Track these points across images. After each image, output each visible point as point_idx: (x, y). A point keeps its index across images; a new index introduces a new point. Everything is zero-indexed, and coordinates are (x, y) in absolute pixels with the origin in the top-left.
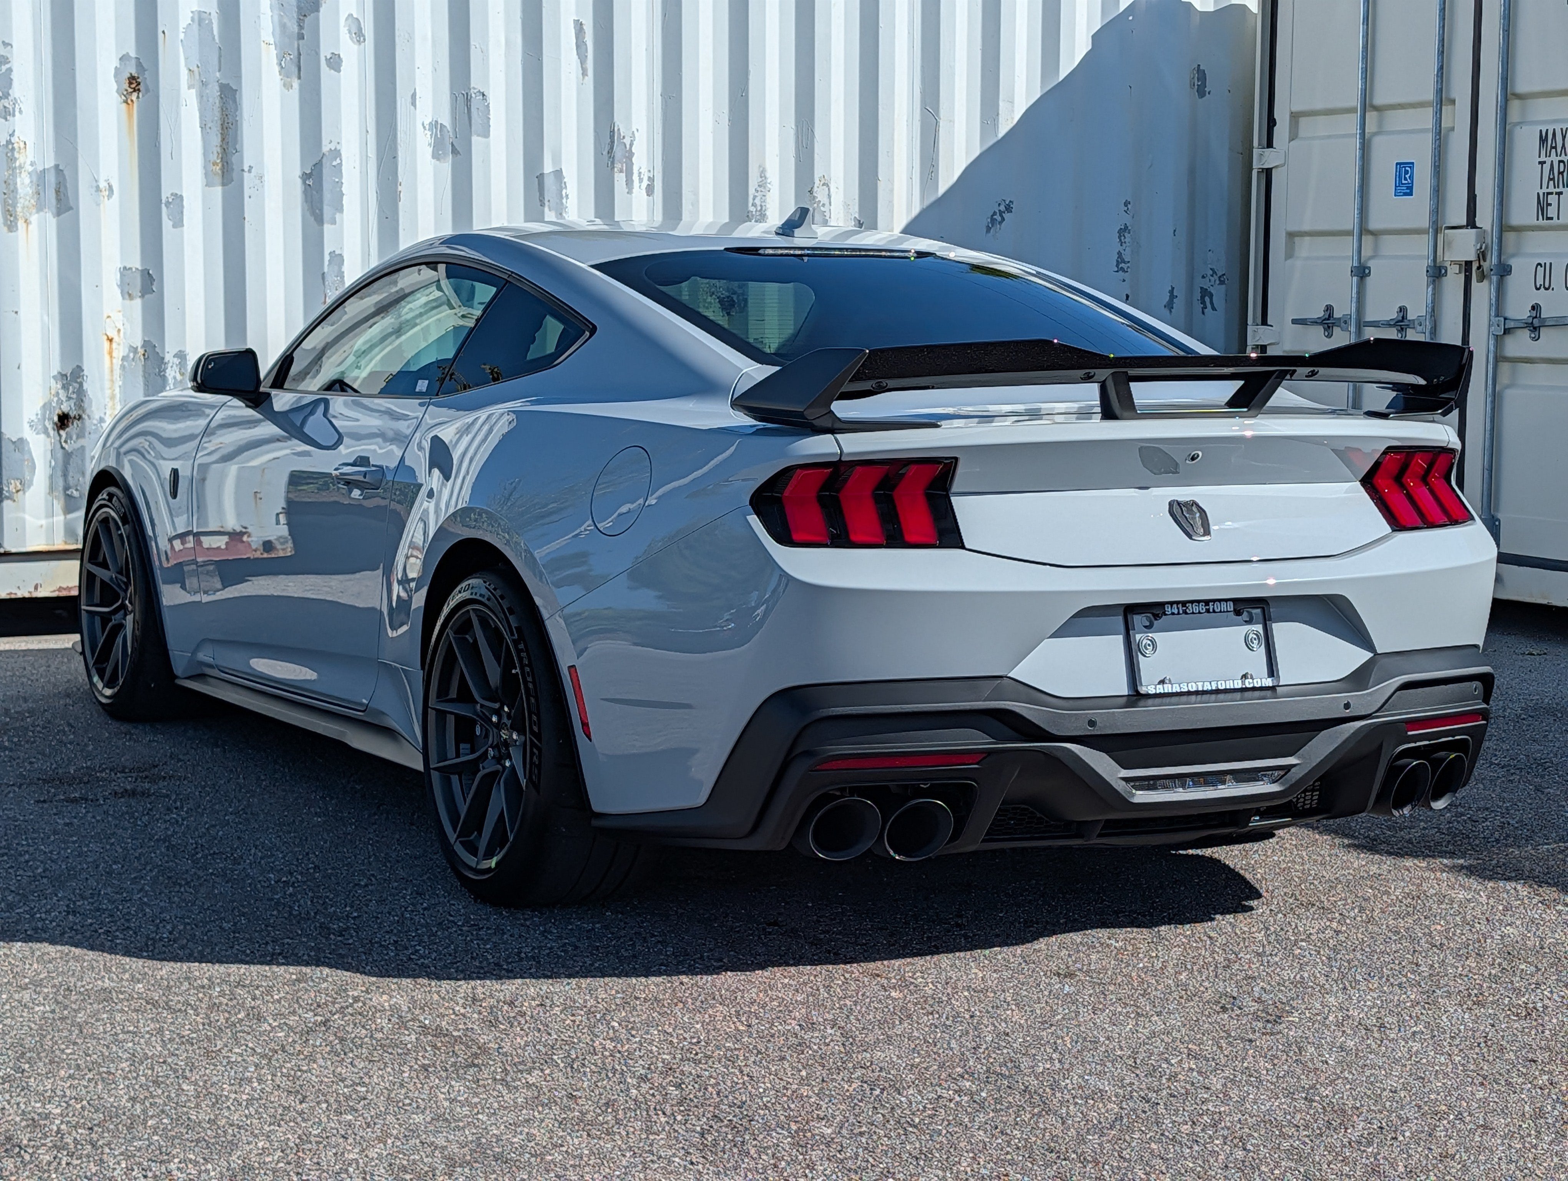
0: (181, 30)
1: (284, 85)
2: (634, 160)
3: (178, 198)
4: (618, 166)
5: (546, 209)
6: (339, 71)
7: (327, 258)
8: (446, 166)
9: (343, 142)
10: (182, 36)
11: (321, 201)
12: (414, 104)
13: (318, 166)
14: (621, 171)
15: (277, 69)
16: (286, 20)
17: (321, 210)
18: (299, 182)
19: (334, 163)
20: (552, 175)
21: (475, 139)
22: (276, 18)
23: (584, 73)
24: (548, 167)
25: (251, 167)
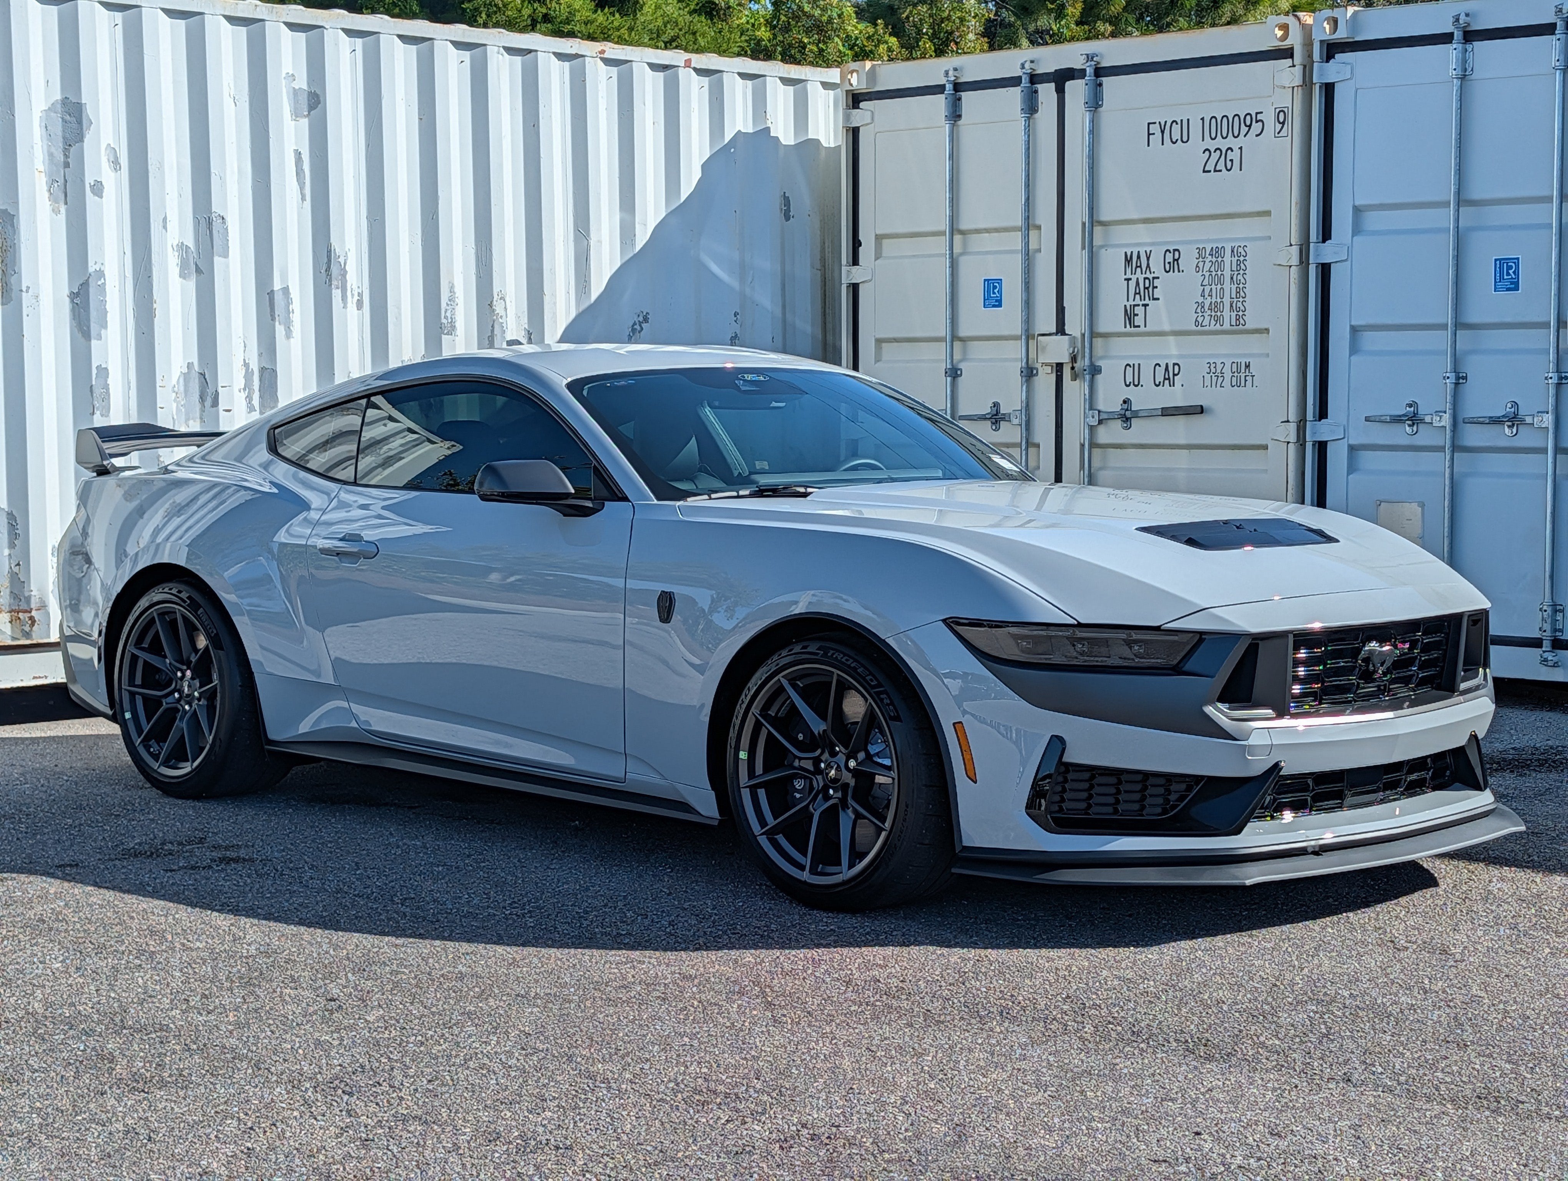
1: (53, 210)
2: (348, 277)
4: (334, 283)
5: (277, 323)
6: (101, 197)
7: (94, 371)
8: (191, 285)
9: (106, 264)
11: (88, 320)
12: (165, 227)
13: (85, 285)
14: (338, 288)
15: (47, 195)
16: (53, 150)
17: (89, 327)
18: (67, 300)
19: (99, 283)
20: (281, 293)
21: (217, 260)
22: (45, 147)
23: (303, 198)
24: (277, 286)
25: (28, 288)
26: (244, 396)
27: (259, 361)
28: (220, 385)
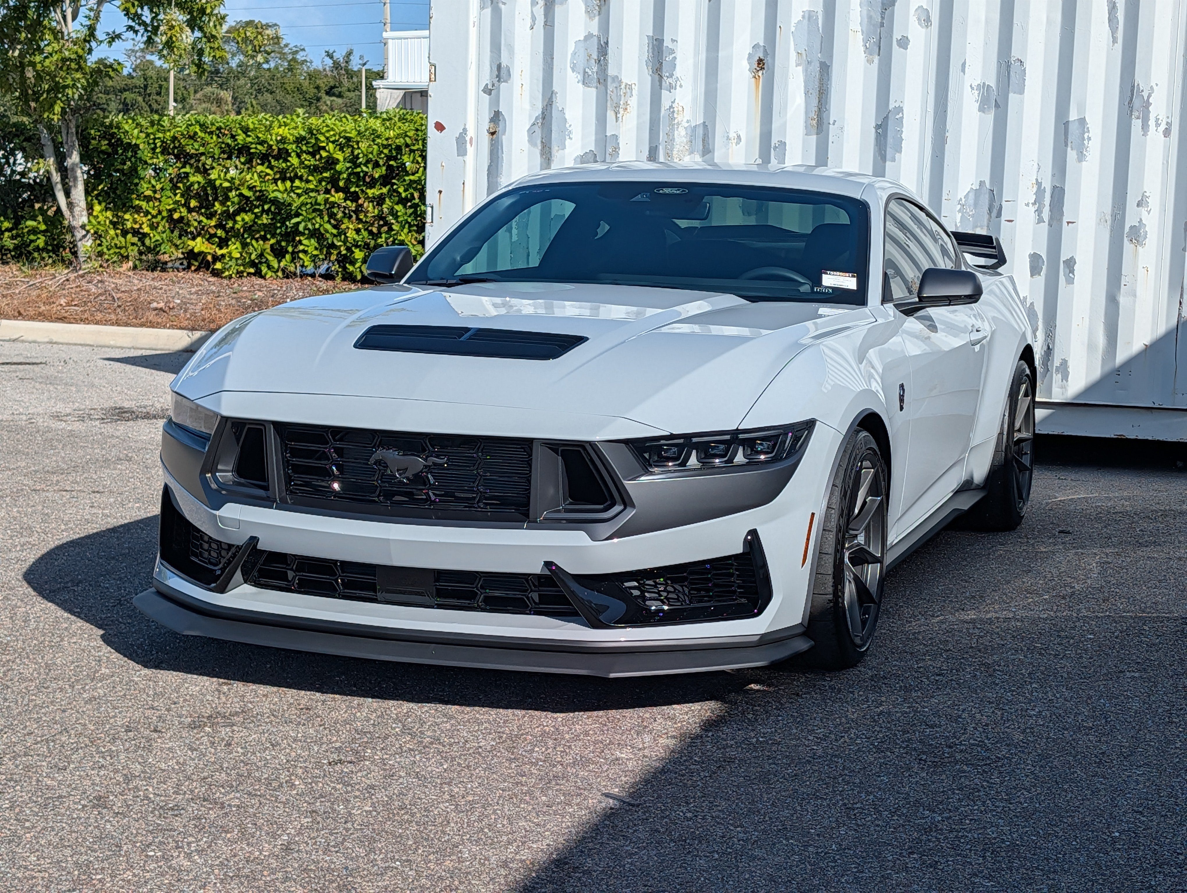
0: (793, 24)
1: (868, 61)
2: (1150, 108)
3: (783, 144)
4: (1135, 114)
5: (1069, 149)
6: (905, 49)
8: (990, 117)
9: (905, 101)
10: (793, 29)
11: (887, 145)
12: (963, 71)
13: (886, 118)
14: (1138, 118)
15: (862, 49)
16: (872, 13)
17: (885, 151)
18: (874, 130)
19: (897, 117)
20: (1077, 123)
21: (1011, 95)
22: (865, 12)
23: (1115, 40)
24: (1073, 116)
25: (835, 121)
26: (1034, 210)
27: (1052, 181)
28: (1004, 199)
